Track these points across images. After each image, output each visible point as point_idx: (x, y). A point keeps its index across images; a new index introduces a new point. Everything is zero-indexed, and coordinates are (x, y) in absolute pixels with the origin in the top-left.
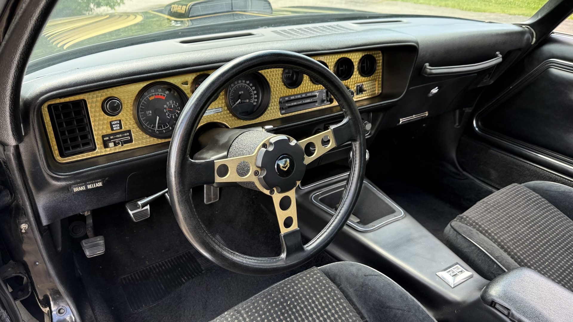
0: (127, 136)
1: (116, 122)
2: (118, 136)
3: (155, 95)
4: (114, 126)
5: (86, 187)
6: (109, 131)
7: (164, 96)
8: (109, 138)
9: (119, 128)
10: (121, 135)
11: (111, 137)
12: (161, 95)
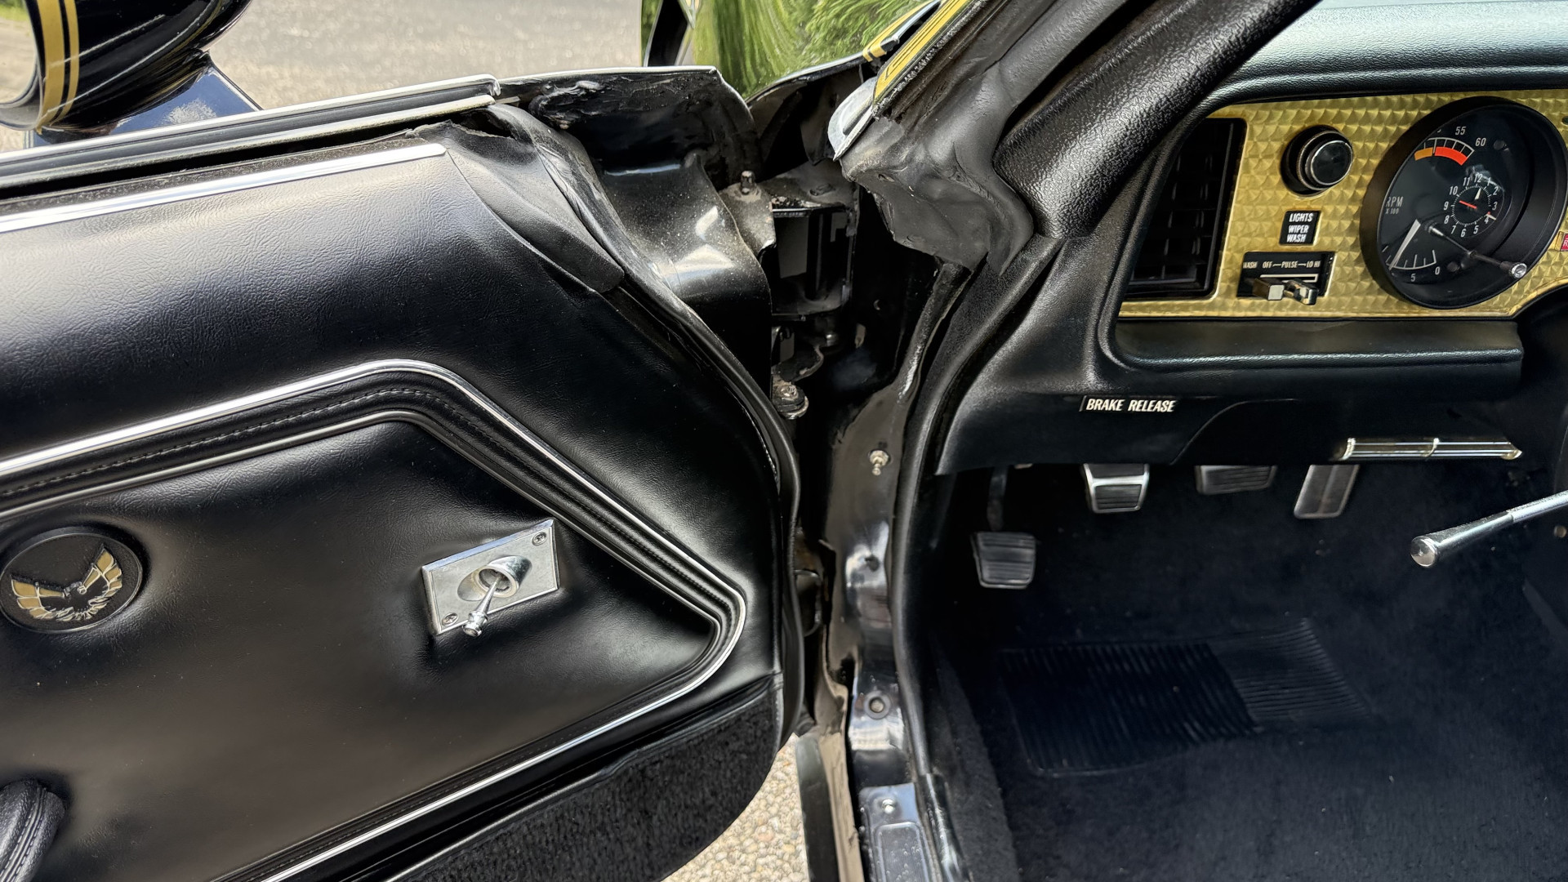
0: (1313, 270)
1: (1302, 217)
2: (1286, 264)
3: (1440, 143)
4: (1291, 229)
5: (1126, 405)
6: (1272, 244)
7: (1467, 152)
8: (1260, 265)
9: (1304, 238)
10: (1294, 264)
11: (1266, 265)
12: (1459, 147)
